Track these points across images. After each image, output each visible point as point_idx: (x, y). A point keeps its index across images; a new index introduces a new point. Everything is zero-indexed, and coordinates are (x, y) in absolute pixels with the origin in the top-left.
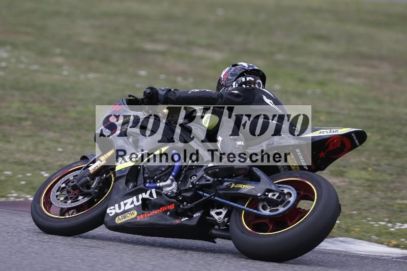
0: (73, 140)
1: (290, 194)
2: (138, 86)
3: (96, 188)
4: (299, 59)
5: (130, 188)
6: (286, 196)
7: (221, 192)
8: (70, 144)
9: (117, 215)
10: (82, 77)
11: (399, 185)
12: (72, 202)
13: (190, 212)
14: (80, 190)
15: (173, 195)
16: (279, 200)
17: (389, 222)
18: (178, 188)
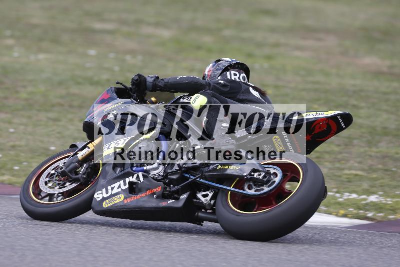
0: (24, 120)
1: (276, 175)
2: (88, 65)
3: (84, 174)
4: (246, 35)
5: (117, 173)
6: (272, 176)
7: (207, 174)
8: (22, 124)
9: (104, 199)
10: (32, 58)
11: (346, 155)
12: (59, 188)
13: (176, 194)
14: (68, 176)
15: (160, 178)
16: (265, 180)
17: (337, 192)
18: (165, 171)
